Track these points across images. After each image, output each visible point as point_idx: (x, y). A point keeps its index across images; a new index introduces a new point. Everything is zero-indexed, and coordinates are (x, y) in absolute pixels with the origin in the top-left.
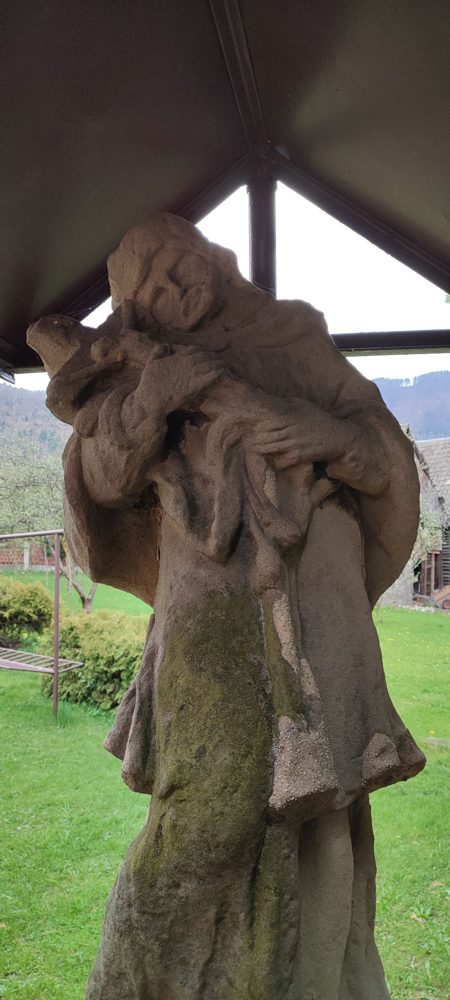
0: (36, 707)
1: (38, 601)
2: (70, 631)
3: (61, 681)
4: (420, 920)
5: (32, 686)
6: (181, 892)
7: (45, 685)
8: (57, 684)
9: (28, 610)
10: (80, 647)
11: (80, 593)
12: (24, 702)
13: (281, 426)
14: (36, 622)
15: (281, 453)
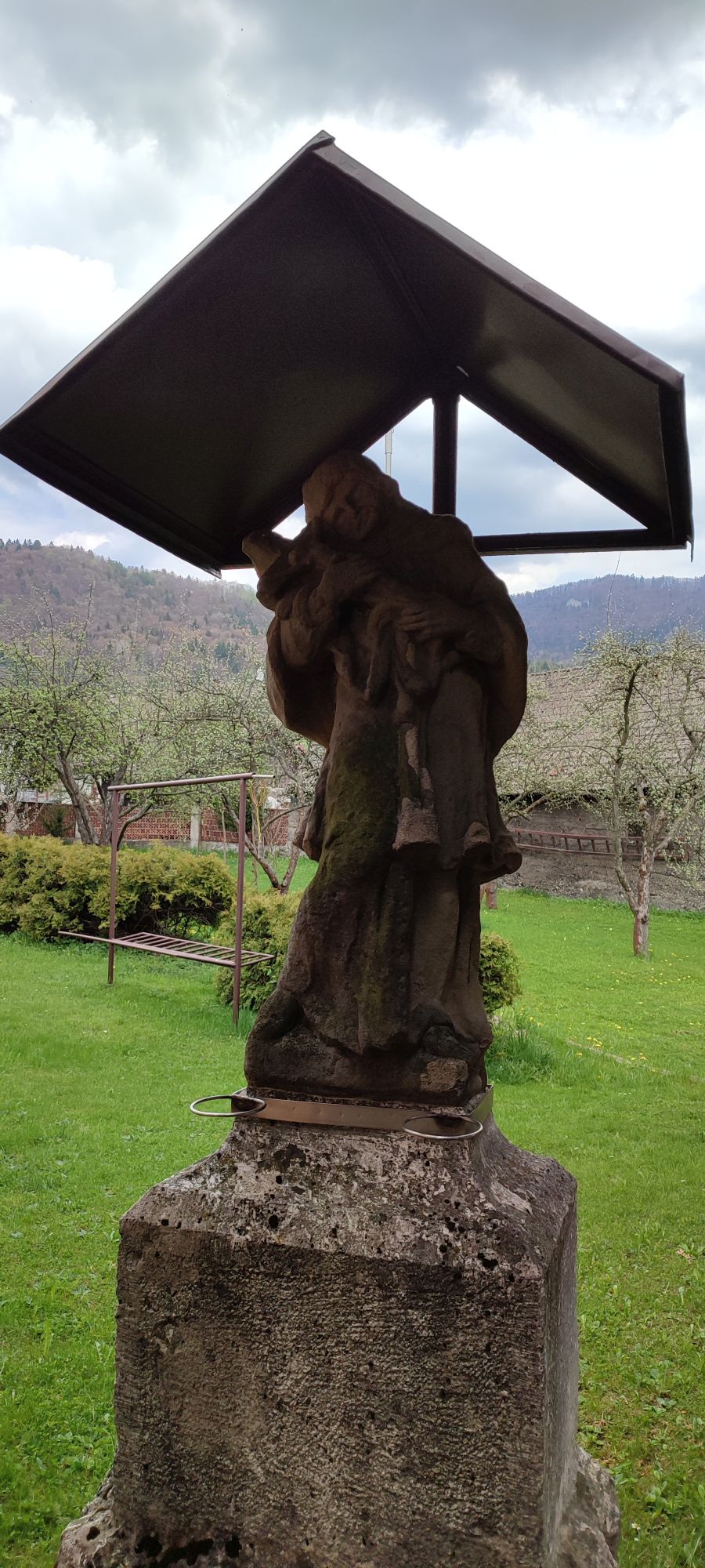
0: (209, 1014)
1: (214, 880)
2: (257, 915)
3: (243, 982)
4: (687, 1257)
5: (203, 992)
6: (336, 899)
7: (222, 989)
8: (239, 988)
9: (199, 892)
10: (270, 936)
11: (270, 877)
12: (194, 1008)
13: (418, 611)
14: (210, 910)
15: (419, 631)
